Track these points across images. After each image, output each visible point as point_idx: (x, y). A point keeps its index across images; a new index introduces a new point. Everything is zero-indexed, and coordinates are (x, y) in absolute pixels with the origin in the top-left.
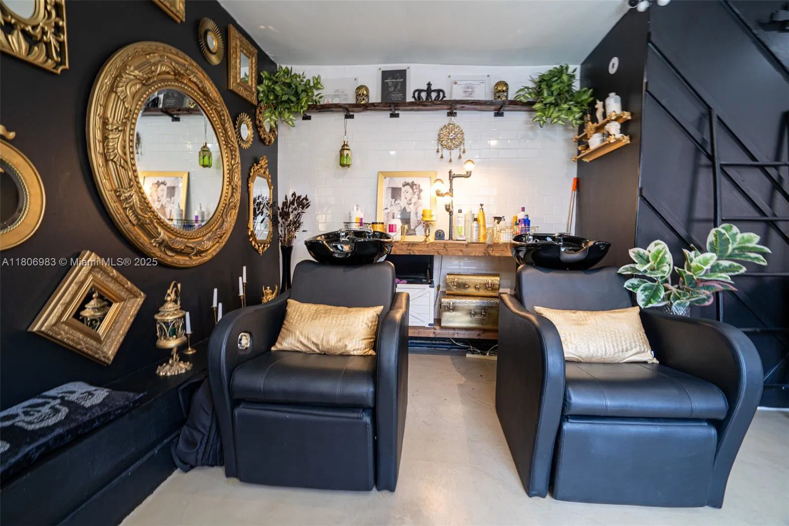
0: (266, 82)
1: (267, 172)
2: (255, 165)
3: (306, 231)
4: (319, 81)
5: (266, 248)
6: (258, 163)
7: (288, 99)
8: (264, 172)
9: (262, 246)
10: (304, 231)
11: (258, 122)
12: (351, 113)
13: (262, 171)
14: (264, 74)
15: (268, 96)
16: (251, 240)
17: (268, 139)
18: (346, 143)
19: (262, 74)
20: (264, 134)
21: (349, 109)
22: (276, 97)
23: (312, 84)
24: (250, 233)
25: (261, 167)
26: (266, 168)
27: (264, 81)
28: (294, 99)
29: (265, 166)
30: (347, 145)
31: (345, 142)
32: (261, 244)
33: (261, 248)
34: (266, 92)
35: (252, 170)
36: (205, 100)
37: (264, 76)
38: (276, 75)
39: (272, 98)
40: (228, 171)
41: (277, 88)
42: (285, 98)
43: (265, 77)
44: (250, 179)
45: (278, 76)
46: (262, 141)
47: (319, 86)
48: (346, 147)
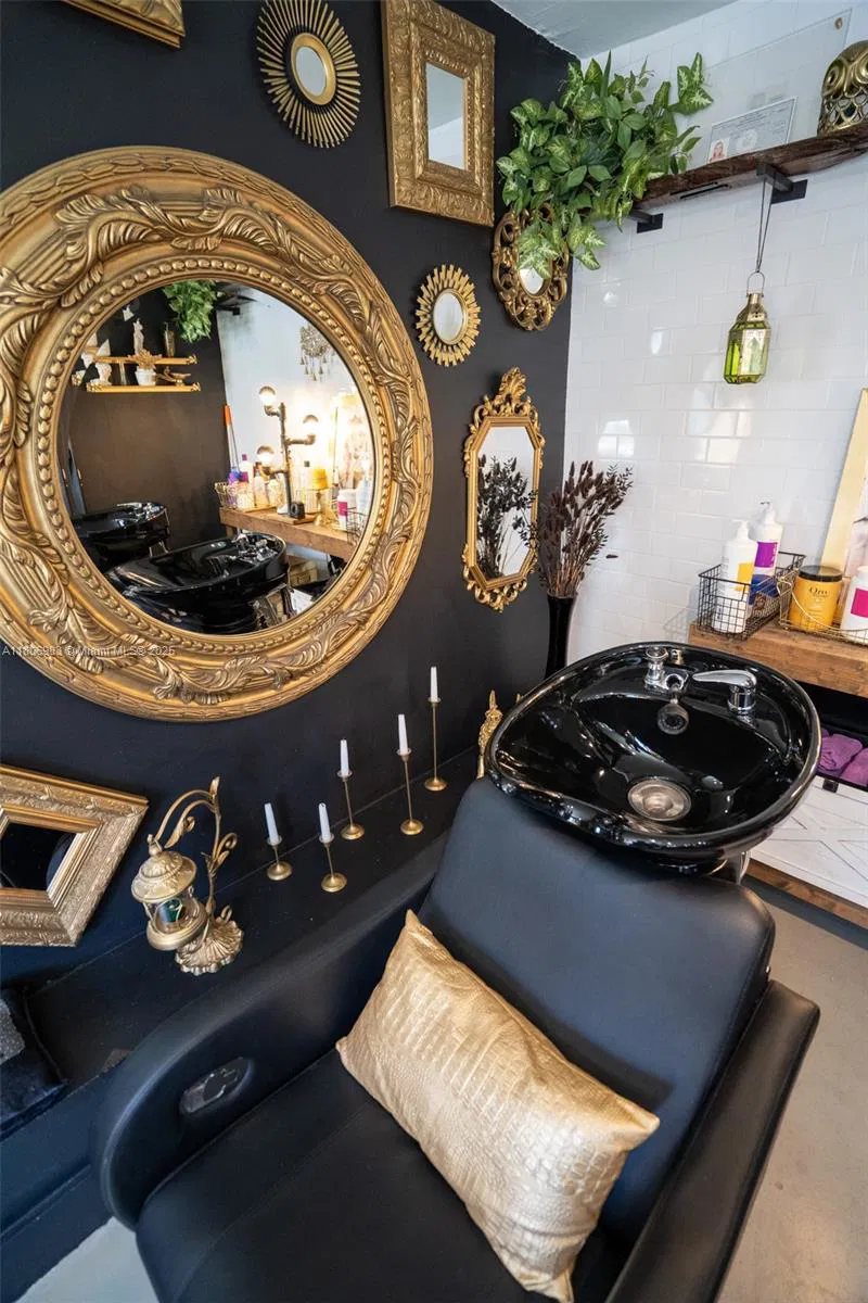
0: (530, 138)
1: (527, 408)
2: (486, 398)
3: (615, 557)
4: (696, 79)
5: (516, 593)
6: (494, 392)
7: (588, 178)
8: (518, 410)
9: (505, 591)
10: (609, 557)
11: (497, 275)
12: (796, 179)
13: (510, 409)
14: (524, 112)
15: (530, 184)
16: (469, 587)
17: (532, 313)
18: (754, 301)
19: (516, 115)
20: (517, 305)
21: (791, 166)
22: (556, 179)
23: (674, 99)
24: (466, 574)
25: (509, 399)
26: (523, 399)
27: (524, 139)
28: (602, 173)
29: (519, 394)
30: (758, 309)
31: (750, 296)
32: (502, 589)
33: (499, 598)
34: (527, 170)
35: (477, 416)
36: (289, 277)
37: (523, 120)
38: (565, 103)
39: (542, 186)
40: (386, 451)
41: (558, 150)
42: (575, 178)
43: (528, 122)
44: (469, 441)
45: (570, 102)
46: (512, 322)
47: (697, 99)
48: (751, 318)
